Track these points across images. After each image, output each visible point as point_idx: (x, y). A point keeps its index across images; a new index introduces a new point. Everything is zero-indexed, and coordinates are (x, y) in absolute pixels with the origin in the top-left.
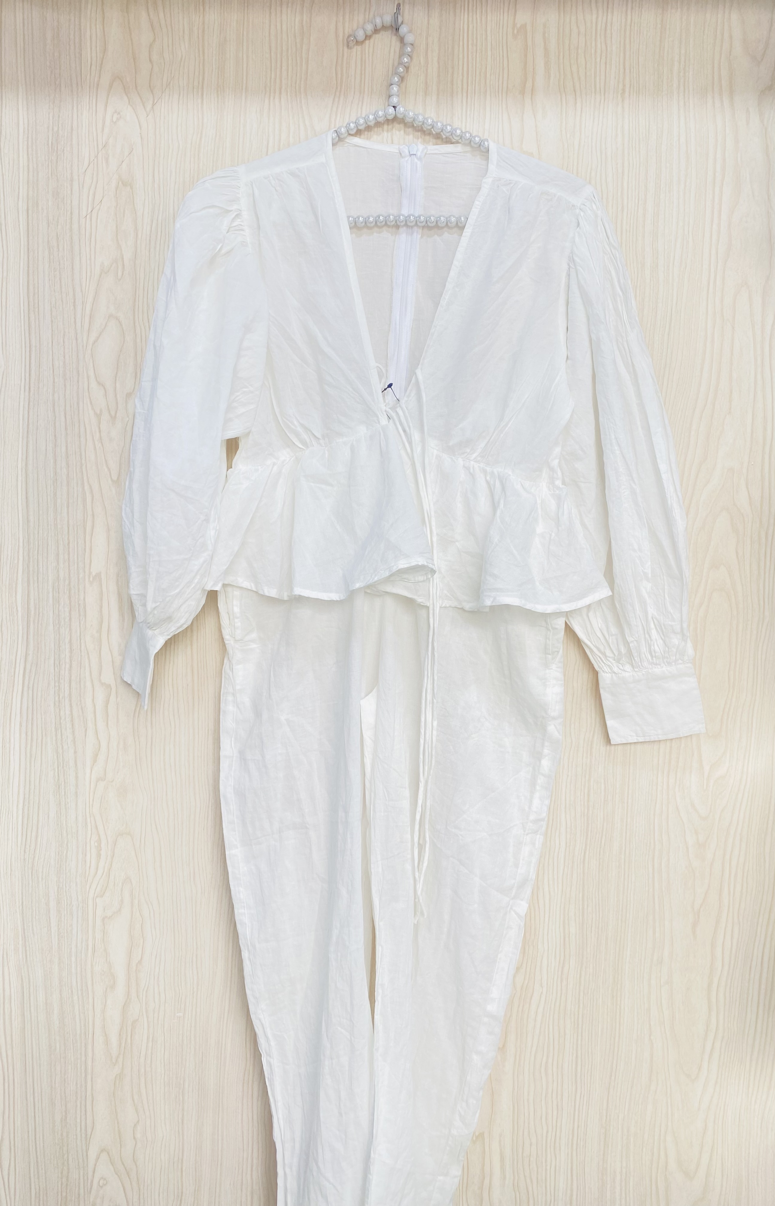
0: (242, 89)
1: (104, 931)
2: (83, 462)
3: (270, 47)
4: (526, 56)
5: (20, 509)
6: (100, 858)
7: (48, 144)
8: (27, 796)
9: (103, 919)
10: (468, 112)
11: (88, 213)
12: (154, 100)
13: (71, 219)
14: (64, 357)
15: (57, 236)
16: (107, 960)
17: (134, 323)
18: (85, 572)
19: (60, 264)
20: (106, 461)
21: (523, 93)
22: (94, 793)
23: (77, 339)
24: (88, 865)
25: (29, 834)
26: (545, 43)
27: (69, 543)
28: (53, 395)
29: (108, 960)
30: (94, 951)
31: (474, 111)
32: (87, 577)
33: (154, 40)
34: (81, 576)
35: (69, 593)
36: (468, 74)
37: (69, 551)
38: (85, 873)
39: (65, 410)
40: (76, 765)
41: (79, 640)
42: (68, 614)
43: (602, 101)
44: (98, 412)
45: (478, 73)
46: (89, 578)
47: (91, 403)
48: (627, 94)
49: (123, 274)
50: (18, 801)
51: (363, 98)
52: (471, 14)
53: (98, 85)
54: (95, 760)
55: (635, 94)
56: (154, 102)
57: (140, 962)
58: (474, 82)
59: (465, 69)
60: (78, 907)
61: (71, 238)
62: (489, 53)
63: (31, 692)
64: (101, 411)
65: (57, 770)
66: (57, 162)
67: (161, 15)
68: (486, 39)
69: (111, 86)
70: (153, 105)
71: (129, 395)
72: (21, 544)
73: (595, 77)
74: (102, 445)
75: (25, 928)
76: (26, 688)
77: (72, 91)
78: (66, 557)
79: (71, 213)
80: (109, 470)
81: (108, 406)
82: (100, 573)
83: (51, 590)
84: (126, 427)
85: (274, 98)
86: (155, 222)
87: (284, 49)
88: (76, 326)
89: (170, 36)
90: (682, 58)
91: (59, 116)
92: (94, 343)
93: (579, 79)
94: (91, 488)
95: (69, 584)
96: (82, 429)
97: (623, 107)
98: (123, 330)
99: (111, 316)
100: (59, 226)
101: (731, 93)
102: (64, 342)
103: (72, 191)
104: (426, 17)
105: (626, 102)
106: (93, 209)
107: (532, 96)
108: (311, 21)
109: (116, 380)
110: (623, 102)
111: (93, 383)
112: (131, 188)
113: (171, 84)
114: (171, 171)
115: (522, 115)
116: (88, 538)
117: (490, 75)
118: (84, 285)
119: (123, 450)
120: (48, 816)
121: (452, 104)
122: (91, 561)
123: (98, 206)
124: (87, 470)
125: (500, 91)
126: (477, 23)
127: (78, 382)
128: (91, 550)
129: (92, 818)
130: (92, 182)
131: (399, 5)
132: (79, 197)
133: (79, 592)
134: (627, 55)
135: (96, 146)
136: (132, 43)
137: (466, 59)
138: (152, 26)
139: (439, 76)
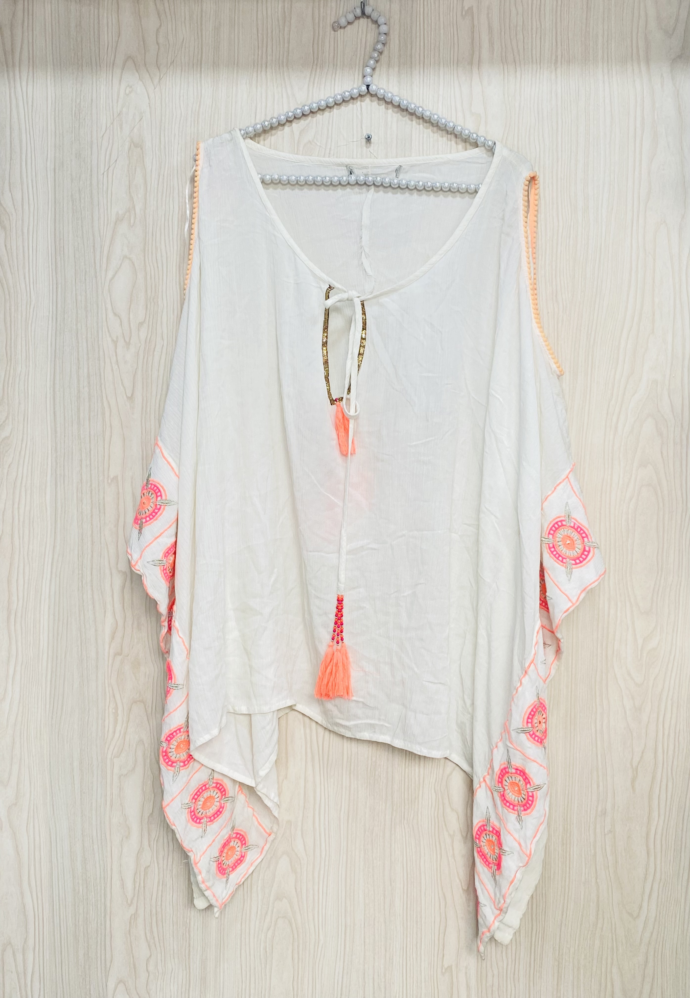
0: (234, 64)
1: (120, 788)
2: (103, 381)
3: (258, 29)
4: (473, 33)
5: (49, 422)
6: (117, 723)
7: (72, 114)
9: (120, 777)
11: (105, 170)
12: (160, 76)
13: (91, 176)
14: (86, 293)
15: (79, 190)
16: (122, 813)
17: (145, 263)
18: (104, 476)
19: (81, 214)
20: (122, 380)
21: (471, 63)
22: (112, 666)
23: (96, 277)
24: (107, 729)
25: (56, 703)
26: (489, 22)
27: (90, 451)
28: (77, 324)
29: (124, 814)
30: (112, 805)
32: (106, 479)
33: (161, 26)
34: (101, 478)
35: (91, 493)
36: (424, 48)
37: (90, 457)
38: (104, 736)
39: (87, 337)
40: (97, 642)
41: (99, 534)
42: (89, 512)
43: (538, 70)
44: (115, 339)
45: (432, 47)
46: (108, 481)
47: (109, 331)
48: (559, 63)
49: (134, 222)
50: (47, 674)
51: (336, 70)
53: (113, 64)
54: (113, 638)
55: (566, 64)
56: (160, 77)
57: (152, 815)
58: (429, 56)
59: (422, 45)
60: (98, 766)
61: (91, 192)
62: (442, 31)
63: (58, 580)
64: (117, 337)
65: (80, 647)
66: (79, 129)
67: (166, 4)
68: (439, 20)
69: (124, 65)
70: (160, 79)
71: (141, 324)
72: (50, 452)
73: (532, 50)
74: (119, 367)
75: (53, 785)
76: (53, 577)
77: (92, 69)
78: (88, 463)
79: (91, 171)
80: (124, 387)
81: (123, 334)
82: (117, 476)
83: (75, 491)
84: (138, 351)
85: (261, 71)
86: (161, 177)
87: (269, 31)
88: (95, 266)
89: (174, 21)
90: (606, 33)
91: (81, 91)
92: (111, 281)
93: (519, 51)
94: (109, 402)
95: (91, 486)
96: (101, 353)
97: (556, 74)
98: (135, 269)
99: (125, 257)
100: (81, 183)
101: (648, 61)
102: (85, 279)
103: (91, 153)
104: (388, 3)
105: (559, 71)
106: (109, 167)
107: (478, 67)
108: (291, 7)
109: (130, 312)
110: (556, 70)
111: (111, 315)
112: (142, 149)
113: (175, 61)
114: (175, 135)
115: (471, 83)
116: (107, 446)
117: (443, 49)
118: (102, 232)
119: (136, 372)
120: (73, 686)
121: (411, 74)
122: (109, 466)
123: (114, 165)
124: (105, 388)
125: (452, 62)
126: (431, 6)
127: (98, 314)
128: (109, 456)
129: (110, 688)
130: (109, 144)
132: (98, 157)
133: (99, 492)
134: (559, 31)
135: (112, 115)
136: (142, 28)
137: (422, 37)
138: (159, 13)
139: (399, 51)
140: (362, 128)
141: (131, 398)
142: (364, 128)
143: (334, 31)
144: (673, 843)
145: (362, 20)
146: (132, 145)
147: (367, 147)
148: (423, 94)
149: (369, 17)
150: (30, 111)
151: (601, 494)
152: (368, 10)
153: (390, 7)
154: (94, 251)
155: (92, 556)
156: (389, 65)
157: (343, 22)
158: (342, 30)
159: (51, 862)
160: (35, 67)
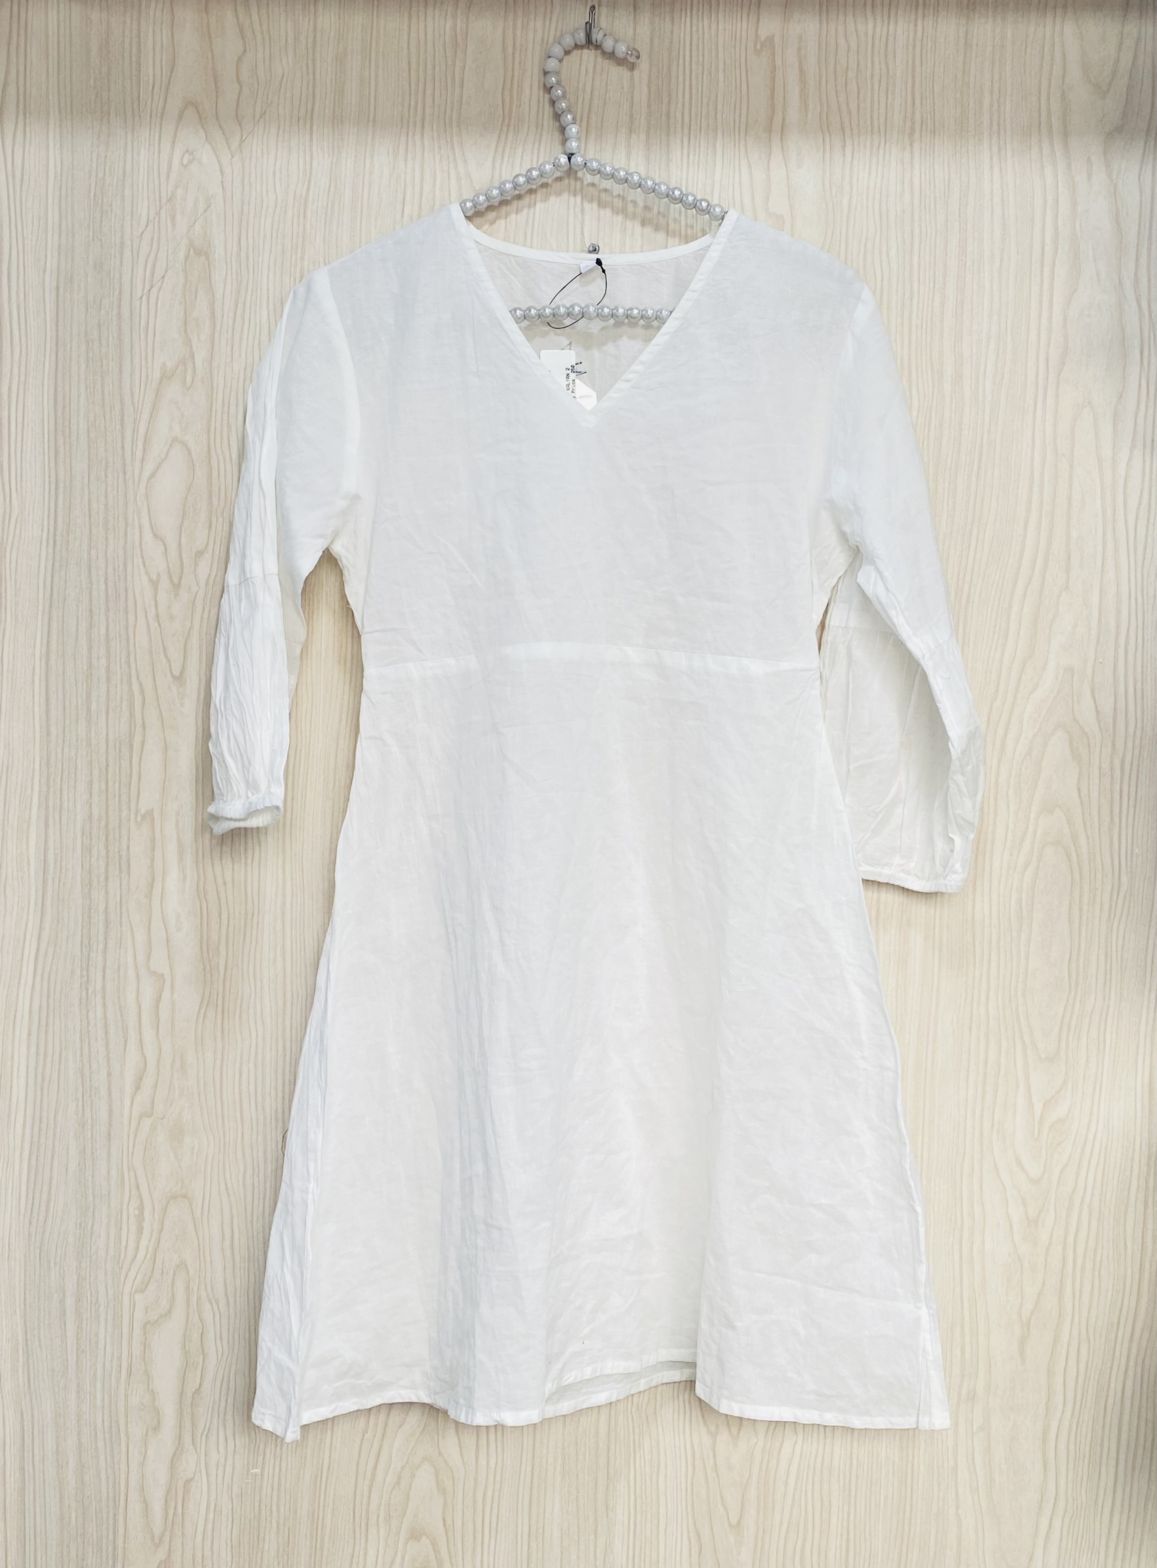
0: (368, 120)
1: (145, 1344)
2: (131, 648)
3: (409, 63)
4: (773, 79)
5: (37, 716)
6: (142, 1233)
7: (89, 196)
8: (35, 1139)
9: (145, 1326)
11: (145, 292)
12: (242, 136)
13: (120, 299)
14: (106, 498)
15: (99, 325)
16: (148, 1388)
17: (209, 451)
18: (130, 809)
19: (102, 366)
20: (164, 647)
22: (136, 1134)
23: (125, 473)
24: (124, 1243)
25: (37, 1195)
26: (801, 59)
27: (107, 766)
29: (150, 1389)
30: (130, 1374)
31: (699, 155)
32: (132, 817)
33: (244, 52)
34: (124, 814)
35: (107, 840)
36: (691, 103)
37: (107, 778)
38: (120, 1255)
39: (106, 573)
40: (110, 1094)
41: (119, 909)
42: (103, 870)
43: (882, 144)
44: (155, 578)
45: (705, 102)
46: (136, 818)
47: (144, 564)
48: (917, 134)
49: (193, 382)
50: (22, 1147)
51: (541, 136)
52: (695, 21)
53: (162, 115)
54: (138, 1087)
55: (928, 134)
56: (242, 138)
57: (198, 1391)
58: (699, 115)
59: (687, 96)
60: (108, 1307)
61: (120, 329)
62: (721, 76)
63: (45, 984)
64: (159, 575)
65: (81, 1102)
66: (101, 221)
67: (255, 18)
68: (717, 56)
69: (181, 115)
70: (242, 141)
71: (200, 554)
72: (37, 767)
73: (872, 111)
74: (160, 625)
75: (29, 1337)
76: (38, 979)
77: (125, 122)
78: (103, 787)
79: (120, 293)
80: (169, 660)
81: (169, 570)
82: (153, 810)
83: (79, 835)
84: (194, 600)
85: (414, 135)
86: (240, 306)
87: (429, 66)
88: (123, 454)
89: (267, 45)
90: (996, 86)
91: (106, 157)
92: (149, 479)
93: (850, 113)
94: (141, 685)
95: (107, 826)
96: (131, 602)
97: (911, 153)
98: (193, 461)
99: (175, 440)
100: (103, 312)
101: (1066, 134)
102: (106, 476)
103: (121, 262)
104: (632, 24)
105: (916, 146)
106: (152, 287)
107: (782, 137)
108: (467, 27)
109: (181, 533)
110: (911, 145)
111: (148, 536)
112: (207, 258)
113: (267, 113)
114: (265, 236)
115: (768, 163)
116: (135, 759)
117: (723, 106)
118: (136, 396)
119: (189, 633)
120: (67, 1169)
121: (668, 145)
122: (139, 793)
124: (135, 659)
125: (737, 129)
126: (704, 33)
127: (126, 534)
128: (140, 777)
129: (132, 1173)
130: (151, 249)
131: (593, 7)
132: (132, 270)
133: (120, 837)
134: (917, 80)
135: (157, 199)
136: (213, 55)
137: (687, 83)
138: (242, 31)
139: (649, 106)
140: (583, 234)
141: (180, 679)
142: (586, 234)
144: (1087, 1449)
145: (586, 51)
146: (192, 251)
148: (687, 176)
149: (598, 47)
150: (18, 189)
151: (977, 856)
152: (597, 36)
153: (635, 34)
154: (123, 429)
155: (106, 947)
159: (22, 1470)
160: (28, 115)
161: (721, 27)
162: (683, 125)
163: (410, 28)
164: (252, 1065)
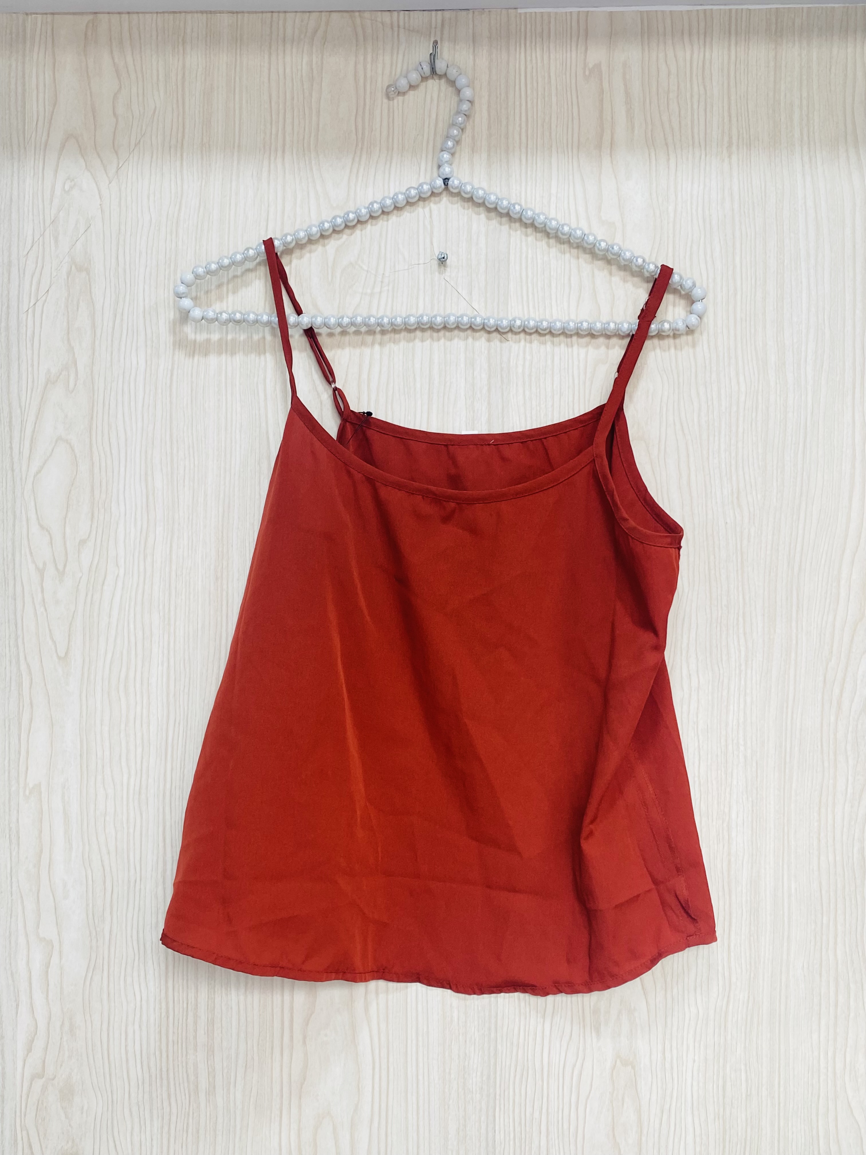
0: (234, 148)
2: (19, 632)
3: (270, 95)
4: (602, 101)
10: (529, 173)
11: (31, 305)
12: (118, 163)
13: (8, 313)
17: (91, 448)
18: (19, 783)
20: (50, 630)
22: (28, 1096)
23: (13, 470)
26: (625, 85)
31: (536, 170)
32: (21, 790)
33: (120, 88)
36: (527, 125)
41: (9, 879)
43: (703, 156)
44: (41, 566)
45: (539, 123)
46: (25, 791)
47: (31, 553)
48: (734, 148)
49: (75, 385)
51: (392, 157)
52: (528, 52)
53: (45, 147)
54: (29, 1050)
55: (745, 148)
56: (118, 166)
58: (535, 135)
59: (524, 119)
61: (8, 339)
62: (554, 99)
64: (45, 564)
67: (129, 57)
68: (550, 82)
69: (63, 146)
70: (118, 169)
71: (83, 542)
73: (692, 128)
74: (46, 610)
77: (12, 153)
79: (8, 307)
80: (54, 642)
81: (54, 558)
82: (40, 783)
84: (78, 586)
85: (275, 159)
86: (119, 312)
87: (288, 98)
88: (12, 452)
89: (140, 83)
90: (805, 102)
92: (36, 475)
93: (672, 130)
94: (29, 667)
96: (19, 589)
97: (730, 163)
98: (76, 457)
99: (60, 438)
103: (9, 279)
104: (471, 57)
105: (734, 157)
106: (37, 301)
107: (611, 152)
108: (322, 63)
109: (65, 523)
110: (730, 156)
111: (35, 528)
112: (88, 273)
113: (141, 143)
114: (141, 252)
115: (599, 175)
116: (24, 736)
117: (557, 126)
118: (23, 399)
119: (73, 617)
121: (508, 163)
122: (27, 768)
123: (44, 298)
124: (24, 643)
125: (570, 145)
126: (537, 63)
127: (14, 526)
128: (28, 752)
129: (24, 1133)
130: (37, 266)
131: (436, 43)
132: (19, 286)
133: (10, 811)
134: (733, 98)
135: (42, 222)
136: (91, 93)
137: (523, 107)
138: (117, 71)
139: (489, 128)
140: (432, 243)
141: (64, 659)
142: (435, 245)
143: (388, 98)
145: (430, 82)
147: (440, 273)
148: (526, 192)
151: (820, 809)
152: (440, 66)
153: (474, 64)
154: (11, 430)
156: (473, 150)
157: (403, 83)
158: (400, 98)
161: (552, 56)
162: (520, 143)
163: (270, 63)
164: (137, 1027)
